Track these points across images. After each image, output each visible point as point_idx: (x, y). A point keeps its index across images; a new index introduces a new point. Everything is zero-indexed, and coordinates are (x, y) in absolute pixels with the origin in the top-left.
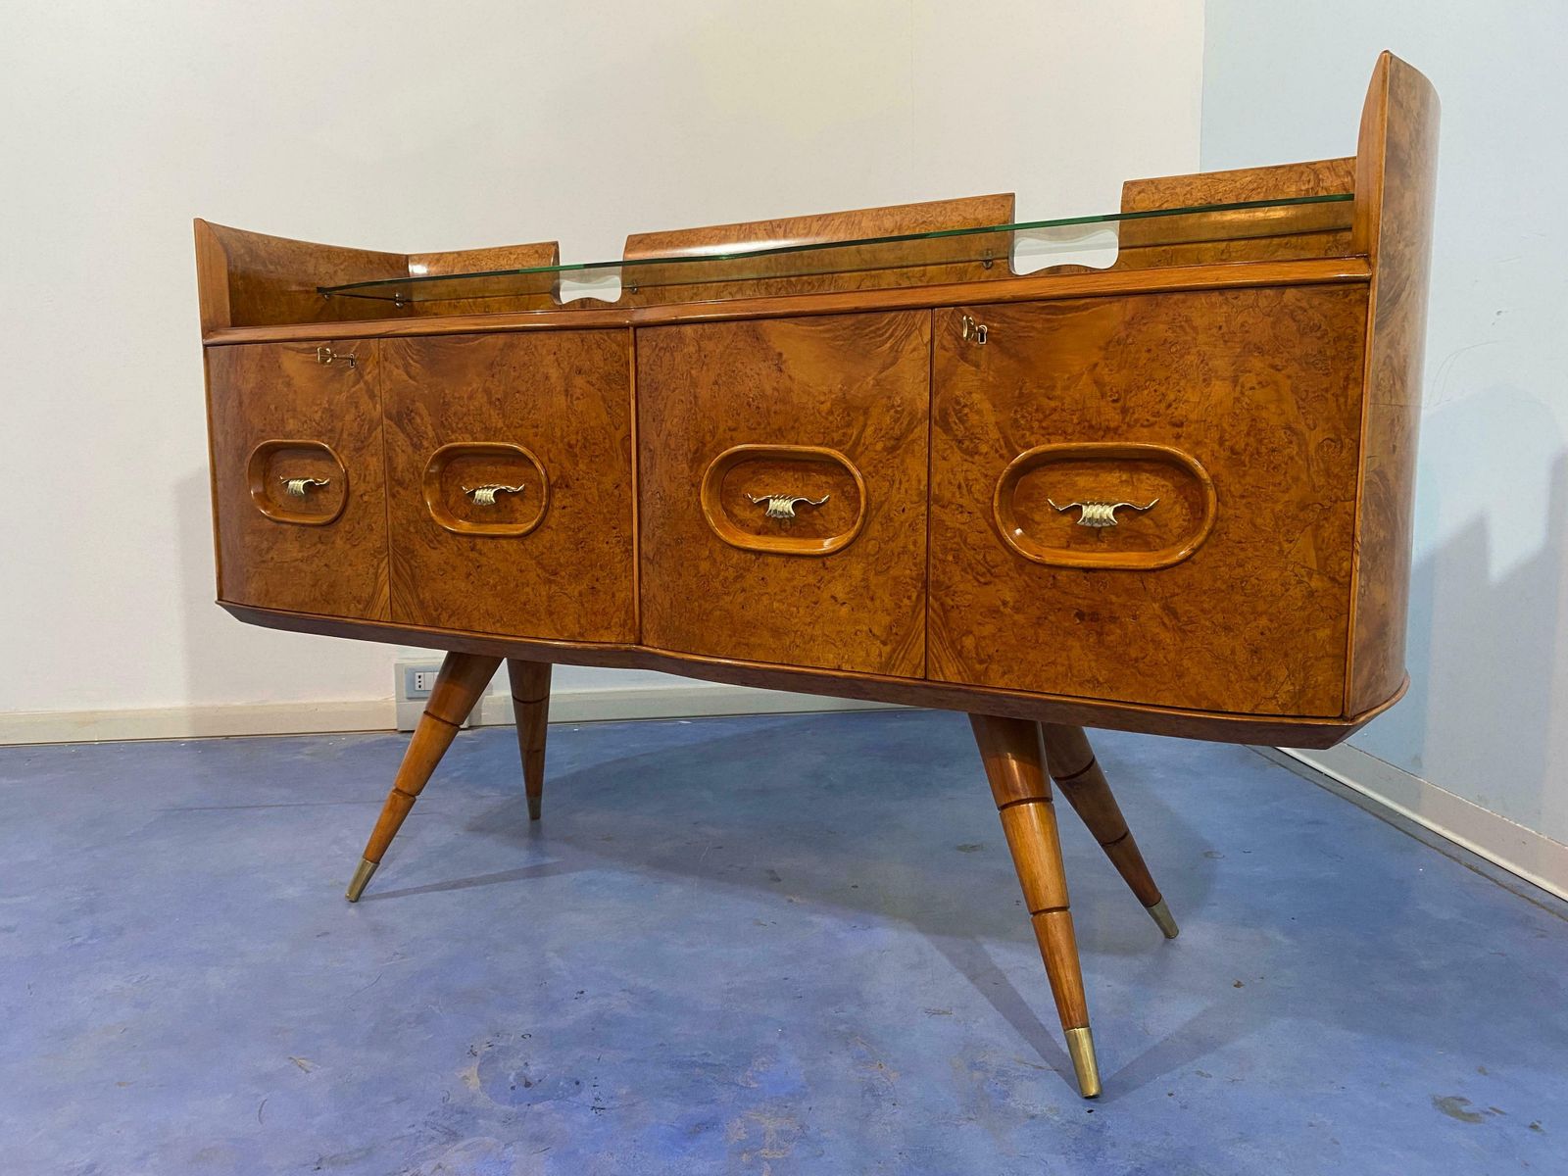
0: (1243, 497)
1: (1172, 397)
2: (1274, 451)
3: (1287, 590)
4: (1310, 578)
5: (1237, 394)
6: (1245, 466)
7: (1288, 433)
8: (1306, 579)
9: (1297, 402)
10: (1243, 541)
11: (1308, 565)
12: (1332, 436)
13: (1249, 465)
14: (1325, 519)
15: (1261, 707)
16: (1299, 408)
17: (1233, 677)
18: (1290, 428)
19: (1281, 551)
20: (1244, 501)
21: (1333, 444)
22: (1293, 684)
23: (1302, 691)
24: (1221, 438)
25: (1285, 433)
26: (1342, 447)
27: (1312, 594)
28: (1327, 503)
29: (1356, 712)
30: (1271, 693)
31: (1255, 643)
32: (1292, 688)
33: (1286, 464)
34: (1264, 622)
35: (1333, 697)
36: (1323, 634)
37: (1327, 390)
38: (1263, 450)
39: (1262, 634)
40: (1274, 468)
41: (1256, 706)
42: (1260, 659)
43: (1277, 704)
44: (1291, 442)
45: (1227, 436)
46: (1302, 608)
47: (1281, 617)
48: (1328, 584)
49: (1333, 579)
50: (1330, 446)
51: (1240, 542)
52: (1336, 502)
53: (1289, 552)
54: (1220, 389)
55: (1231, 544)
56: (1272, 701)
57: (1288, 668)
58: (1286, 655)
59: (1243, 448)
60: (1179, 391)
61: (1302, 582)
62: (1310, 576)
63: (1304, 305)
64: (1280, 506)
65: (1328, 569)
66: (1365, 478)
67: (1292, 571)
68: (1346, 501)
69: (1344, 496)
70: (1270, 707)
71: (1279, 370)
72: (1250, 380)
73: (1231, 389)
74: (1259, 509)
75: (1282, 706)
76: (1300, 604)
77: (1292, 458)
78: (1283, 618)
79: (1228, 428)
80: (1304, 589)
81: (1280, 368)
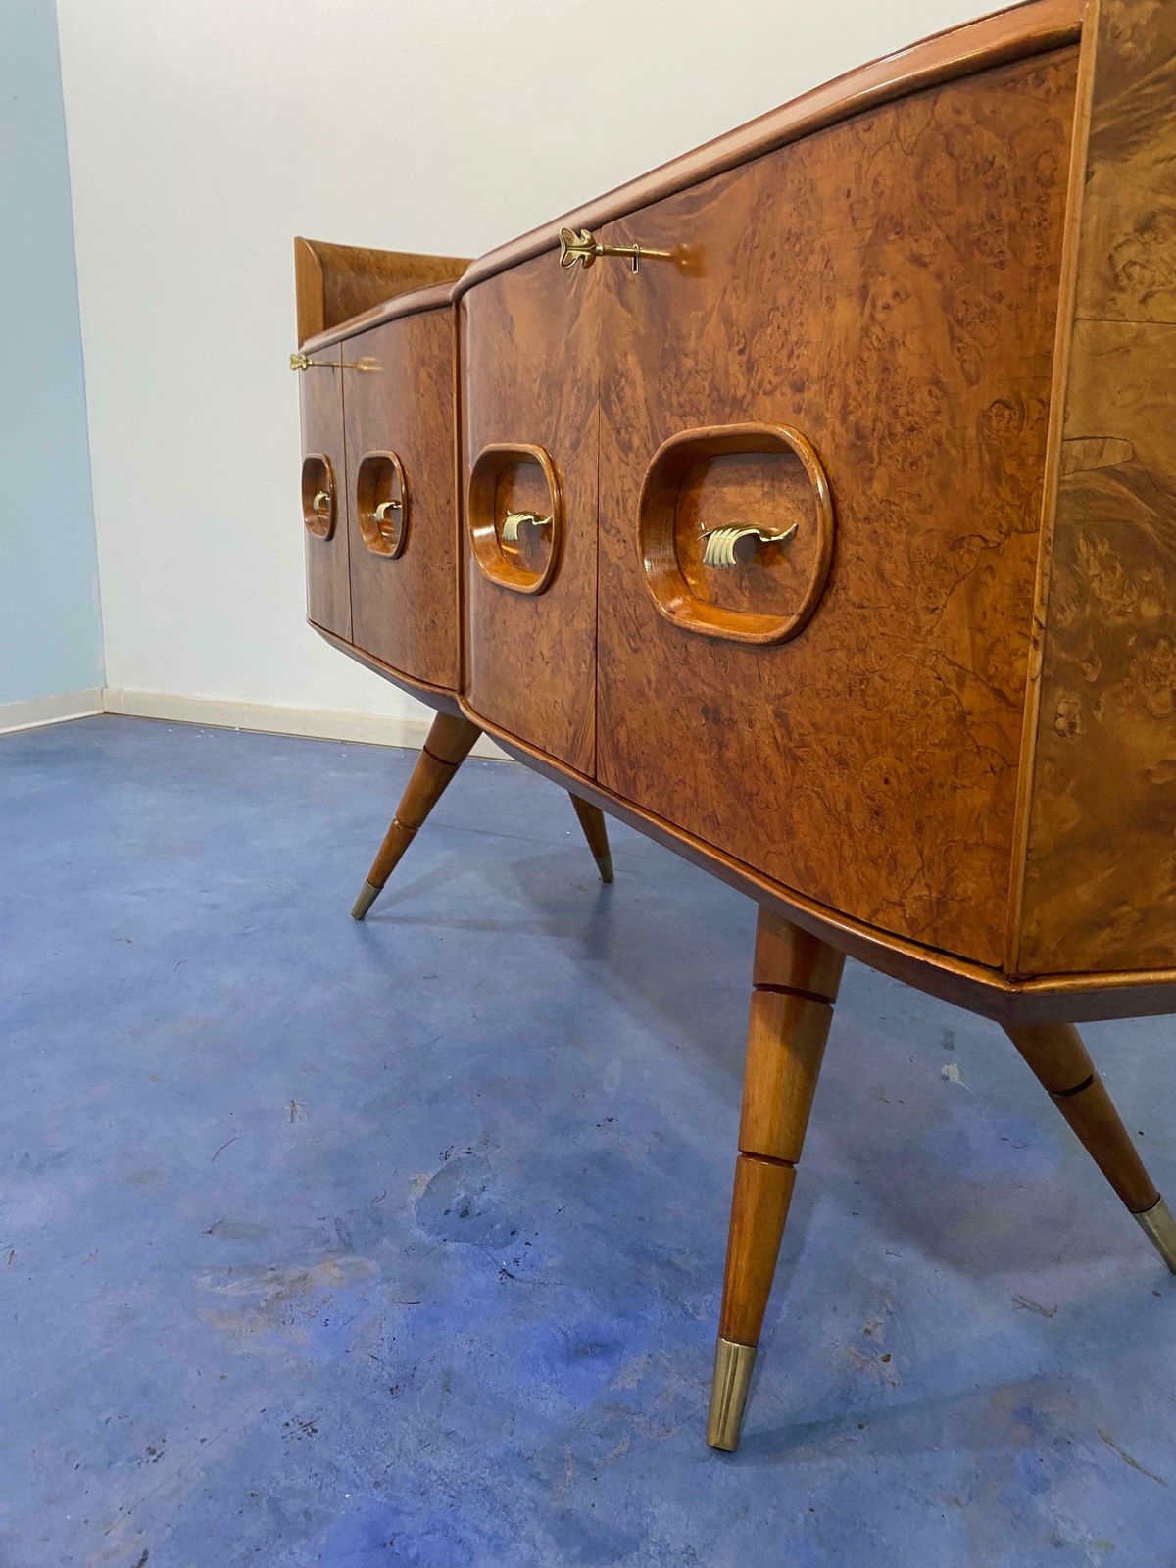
0: (867, 520)
1: (793, 338)
2: (912, 430)
3: (925, 705)
4: (961, 684)
5: (866, 320)
6: (872, 461)
7: (934, 389)
8: (953, 687)
9: (951, 329)
10: (866, 603)
11: (958, 660)
12: (1005, 395)
13: (876, 458)
14: (990, 569)
15: (880, 916)
16: (952, 338)
17: (847, 852)
18: (937, 383)
19: (917, 630)
20: (869, 528)
21: (1007, 413)
22: (928, 886)
23: (941, 903)
24: (845, 406)
25: (930, 393)
26: (1022, 418)
27: (963, 717)
28: (993, 536)
29: (1035, 965)
30: (895, 895)
31: (876, 796)
32: (926, 892)
33: (930, 455)
34: (887, 759)
35: (991, 928)
36: (980, 797)
37: (999, 298)
38: (899, 429)
39: (886, 782)
40: (912, 463)
41: (875, 912)
42: (882, 828)
43: (904, 917)
44: (938, 412)
45: (852, 403)
46: (947, 744)
47: (915, 753)
48: (991, 702)
49: (999, 693)
50: (1002, 415)
51: (862, 607)
52: (1008, 535)
53: (930, 632)
54: (846, 312)
55: (851, 609)
56: (898, 909)
57: (921, 854)
58: (920, 829)
59: (870, 424)
60: (801, 324)
61: (948, 692)
62: (961, 682)
63: (967, 118)
64: (917, 541)
65: (992, 671)
66: (1061, 483)
67: (933, 668)
68: (1026, 532)
69: (1023, 523)
70: (894, 920)
71: (925, 265)
72: (884, 290)
73: (858, 311)
74: (889, 545)
75: (912, 922)
76: (943, 734)
77: (939, 443)
78: (918, 758)
79: (853, 389)
80: (950, 705)
81: (927, 260)
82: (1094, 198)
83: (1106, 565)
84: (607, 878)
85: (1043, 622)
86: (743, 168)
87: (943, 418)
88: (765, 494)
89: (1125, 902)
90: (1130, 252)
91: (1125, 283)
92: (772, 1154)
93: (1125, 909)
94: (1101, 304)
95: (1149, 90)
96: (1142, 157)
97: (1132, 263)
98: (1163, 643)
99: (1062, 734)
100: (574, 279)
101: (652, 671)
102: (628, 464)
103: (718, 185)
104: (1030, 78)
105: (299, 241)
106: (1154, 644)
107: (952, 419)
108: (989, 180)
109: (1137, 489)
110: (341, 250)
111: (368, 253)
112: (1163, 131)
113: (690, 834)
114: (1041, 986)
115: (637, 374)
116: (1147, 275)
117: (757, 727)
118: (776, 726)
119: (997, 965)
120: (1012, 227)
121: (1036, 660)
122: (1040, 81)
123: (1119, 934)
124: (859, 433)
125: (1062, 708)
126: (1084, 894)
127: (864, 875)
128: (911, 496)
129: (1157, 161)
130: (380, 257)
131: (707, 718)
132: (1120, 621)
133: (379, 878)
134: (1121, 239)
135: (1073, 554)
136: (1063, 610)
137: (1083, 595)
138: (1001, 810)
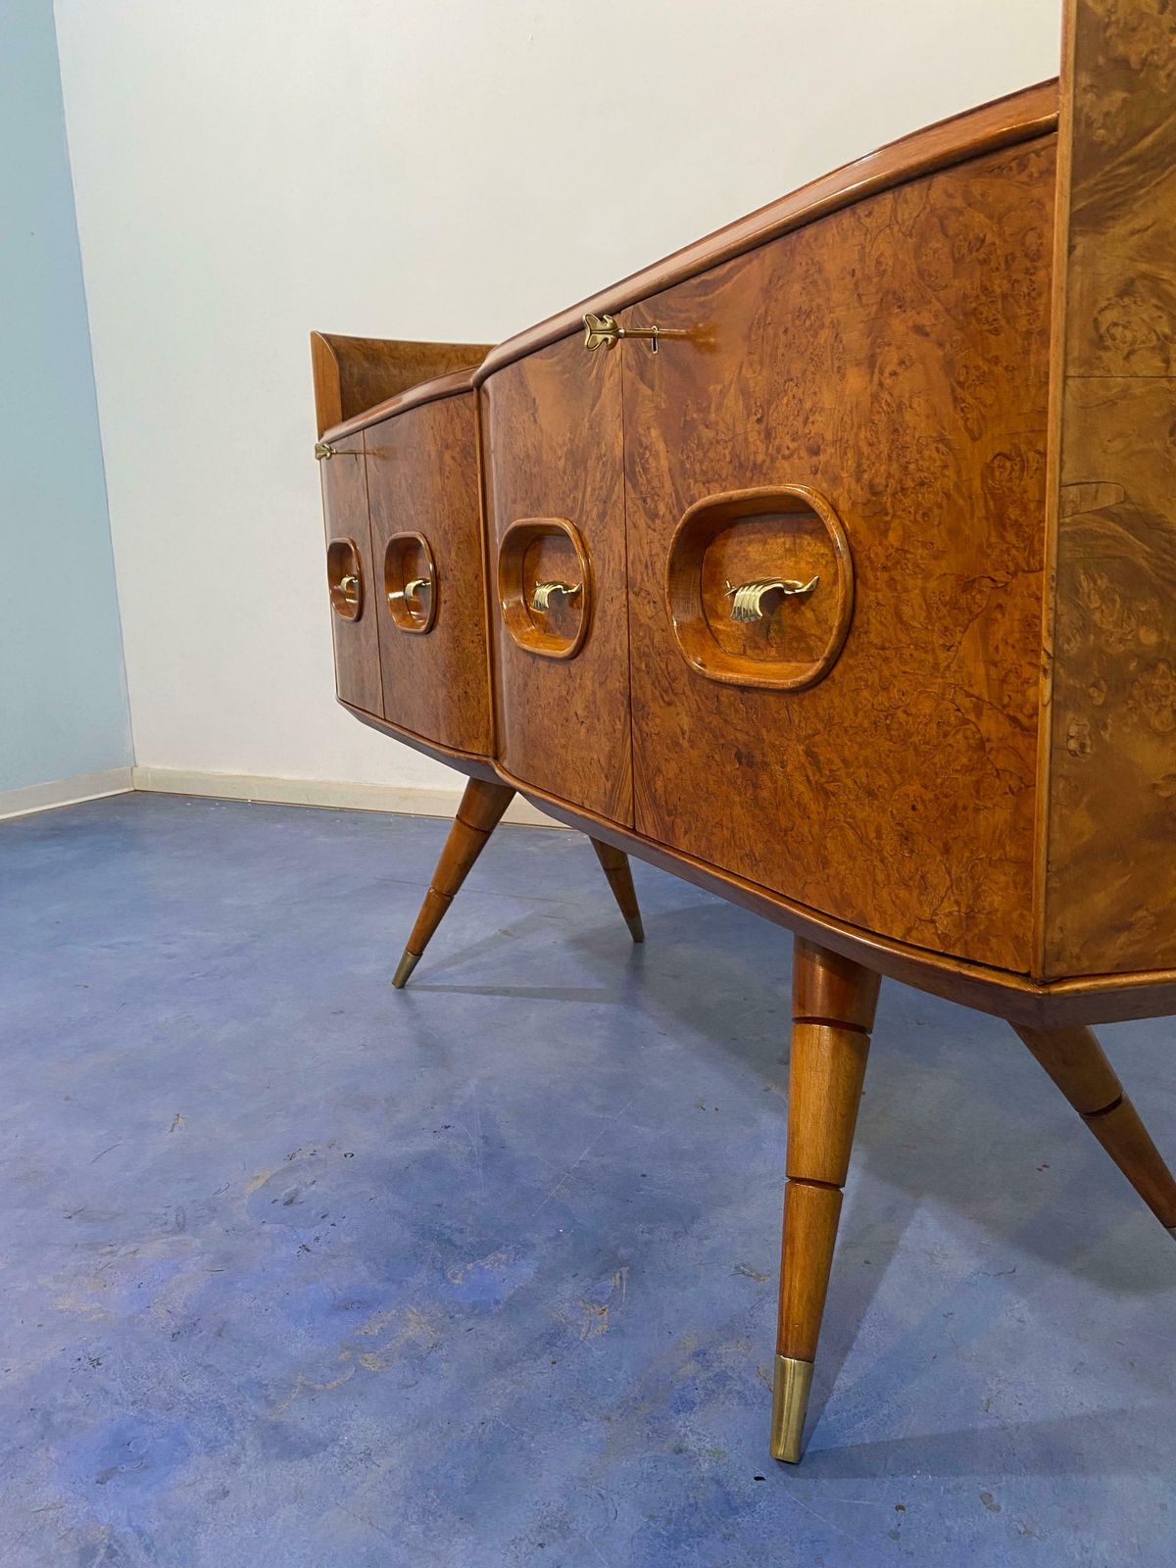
0: (885, 568)
1: (808, 405)
2: (922, 484)
3: (945, 735)
4: (979, 715)
5: (875, 387)
6: (887, 514)
7: (940, 446)
8: (972, 717)
9: (953, 390)
10: (887, 645)
11: (975, 691)
12: (1006, 448)
13: (890, 511)
14: (1000, 606)
15: (914, 934)
16: (955, 399)
17: (881, 877)
18: (942, 440)
19: (936, 666)
20: (886, 576)
21: (1008, 464)
22: (957, 902)
23: (970, 916)
24: (859, 465)
25: (937, 449)
26: (1023, 468)
27: (982, 744)
28: (1001, 576)
29: (1060, 968)
30: (927, 913)
31: (905, 823)
32: (956, 908)
33: (940, 506)
34: (914, 788)
35: (1017, 936)
36: (1001, 816)
37: (996, 361)
38: (909, 483)
39: (914, 808)
40: (924, 514)
41: (909, 930)
42: (912, 851)
43: (936, 933)
44: (945, 467)
45: (866, 463)
46: (968, 770)
47: (939, 781)
48: (1007, 728)
49: (1014, 720)
50: (1003, 467)
51: (883, 648)
52: (1014, 575)
53: (948, 667)
54: (856, 381)
55: (873, 651)
56: (930, 926)
57: (949, 873)
58: (947, 850)
59: (884, 482)
60: (815, 393)
61: (967, 722)
62: (978, 710)
63: (959, 202)
64: (933, 584)
65: (1006, 700)
66: (1060, 525)
67: (953, 701)
68: (1032, 572)
69: (1028, 563)
70: (927, 936)
71: (927, 335)
72: (891, 357)
73: (867, 379)
74: (906, 590)
75: (943, 938)
76: (964, 760)
77: (948, 495)
78: (942, 784)
79: (866, 450)
80: (969, 733)
81: (928, 329)
82: (1078, 269)
83: (1106, 597)
84: (638, 937)
85: (1050, 652)
86: (752, 254)
87: (950, 472)
88: (786, 550)
89: (1140, 907)
90: (1110, 316)
91: (1109, 342)
92: (819, 1178)
93: (1141, 913)
94: (1087, 362)
95: (1124, 170)
96: (1119, 229)
97: (1115, 324)
98: (1162, 667)
99: (1074, 753)
100: (595, 361)
101: (686, 722)
102: (654, 530)
103: (731, 269)
104: (1014, 164)
105: (313, 335)
106: (1154, 667)
107: (958, 472)
108: (982, 256)
109: (1130, 528)
110: (355, 343)
111: (382, 344)
112: (1136, 206)
113: (729, 873)
114: (1067, 987)
115: (661, 446)
116: (1129, 335)
117: (789, 768)
118: (807, 765)
119: (1024, 970)
120: (1005, 297)
121: (1046, 685)
122: (1023, 166)
123: (1138, 937)
124: (873, 489)
125: (1073, 730)
126: (1101, 901)
127: (897, 897)
128: (924, 544)
129: (1133, 233)
130: (393, 347)
131: (740, 763)
132: (1121, 648)
133: (418, 947)
134: (1103, 304)
135: (1076, 589)
136: (1068, 640)
137: (1086, 627)
138: (1021, 828)
